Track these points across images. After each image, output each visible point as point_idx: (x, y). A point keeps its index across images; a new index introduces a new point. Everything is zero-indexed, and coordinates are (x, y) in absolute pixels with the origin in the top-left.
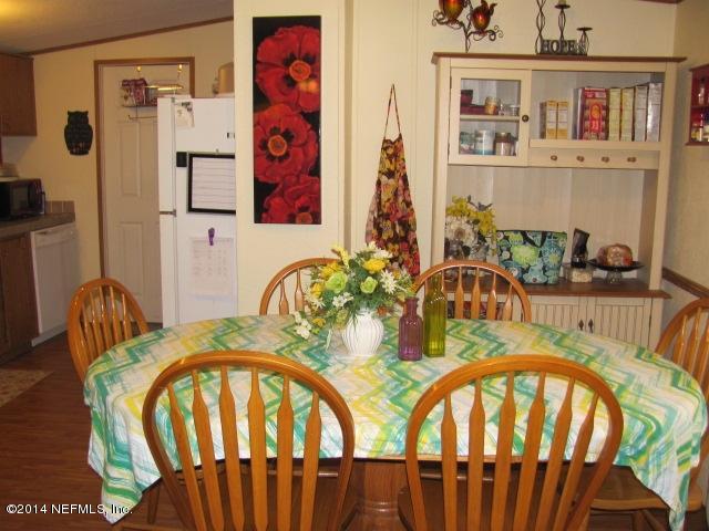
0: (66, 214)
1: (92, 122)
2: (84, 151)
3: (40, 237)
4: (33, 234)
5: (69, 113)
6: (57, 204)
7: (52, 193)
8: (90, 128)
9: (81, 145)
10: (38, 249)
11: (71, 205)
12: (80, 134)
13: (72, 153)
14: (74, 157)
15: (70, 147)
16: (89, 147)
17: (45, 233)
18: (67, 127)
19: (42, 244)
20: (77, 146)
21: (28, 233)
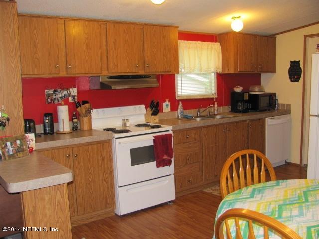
0: (286, 110)
1: (301, 66)
2: (297, 80)
3: (270, 121)
4: (267, 118)
5: (291, 62)
6: (283, 105)
7: (281, 100)
8: (300, 69)
9: (295, 77)
10: (268, 126)
11: (289, 106)
12: (296, 72)
13: (291, 81)
14: (292, 82)
15: (290, 78)
16: (299, 78)
17: (273, 119)
18: (290, 68)
19: (271, 124)
20: (294, 78)
21: (264, 118)
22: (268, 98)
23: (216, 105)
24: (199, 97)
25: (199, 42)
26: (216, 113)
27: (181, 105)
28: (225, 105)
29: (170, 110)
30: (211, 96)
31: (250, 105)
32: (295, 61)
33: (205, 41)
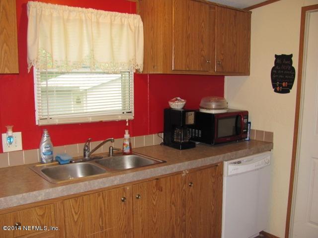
0: (265, 143)
1: (295, 64)
2: (286, 90)
4: (226, 163)
5: (276, 56)
6: (260, 133)
7: (257, 123)
8: (293, 69)
9: (284, 84)
11: (270, 135)
12: (284, 75)
13: (276, 91)
15: (274, 86)
16: (290, 87)
17: (239, 163)
18: (273, 69)
19: (235, 172)
20: (280, 86)
21: (222, 163)
22: (234, 120)
23: (127, 136)
24: (90, 120)
25: (91, 10)
26: (127, 150)
27: (46, 137)
28: (151, 133)
29: (20, 147)
30: (120, 118)
31: (199, 133)
32: (283, 56)
33: (106, 9)
